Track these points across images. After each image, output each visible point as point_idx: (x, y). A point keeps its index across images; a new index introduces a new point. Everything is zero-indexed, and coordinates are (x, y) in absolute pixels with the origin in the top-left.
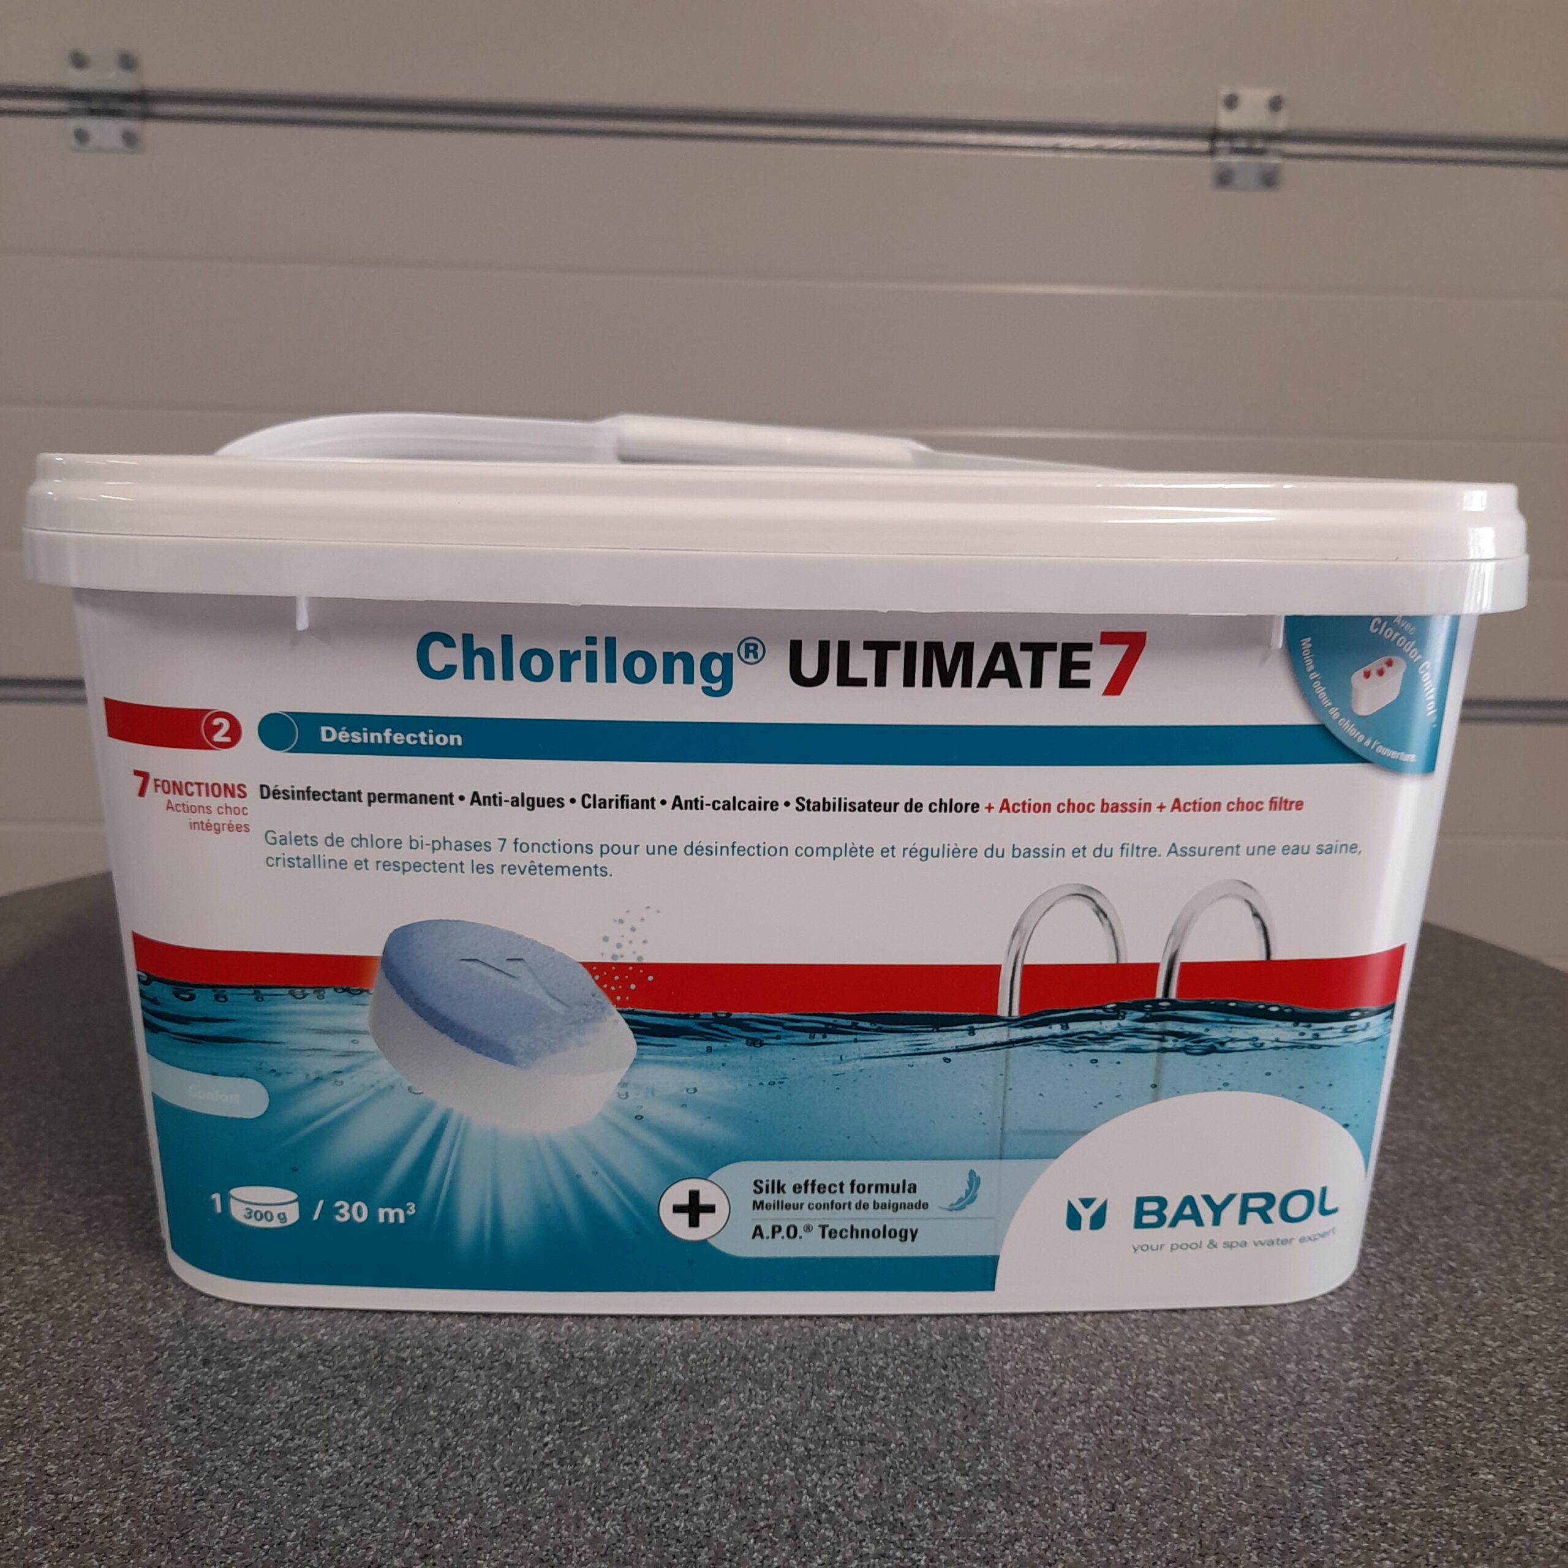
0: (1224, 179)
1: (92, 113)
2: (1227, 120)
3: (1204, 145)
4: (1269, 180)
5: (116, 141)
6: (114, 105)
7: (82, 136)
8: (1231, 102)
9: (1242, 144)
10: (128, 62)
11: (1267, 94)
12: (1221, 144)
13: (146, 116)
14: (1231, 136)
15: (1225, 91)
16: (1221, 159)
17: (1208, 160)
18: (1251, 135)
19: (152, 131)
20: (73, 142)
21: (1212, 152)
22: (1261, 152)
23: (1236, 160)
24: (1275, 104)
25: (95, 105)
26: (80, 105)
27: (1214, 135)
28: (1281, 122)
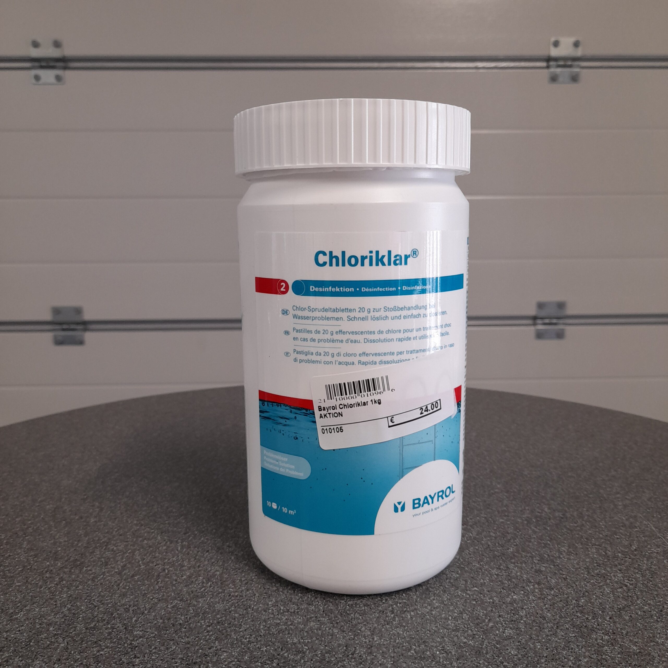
0: (554, 79)
1: (42, 67)
2: (554, 52)
3: (544, 64)
4: (575, 79)
5: (53, 80)
6: (52, 64)
7: (37, 78)
8: (556, 44)
9: (561, 63)
10: (57, 44)
11: (572, 40)
12: (552, 63)
13: (65, 68)
14: (556, 59)
15: (553, 39)
16: (552, 70)
17: (546, 71)
18: (565, 59)
19: (68, 74)
20: (34, 81)
21: (548, 67)
22: (570, 66)
23: (559, 70)
24: (576, 44)
25: (44, 64)
26: (37, 64)
27: (548, 59)
28: (579, 52)
